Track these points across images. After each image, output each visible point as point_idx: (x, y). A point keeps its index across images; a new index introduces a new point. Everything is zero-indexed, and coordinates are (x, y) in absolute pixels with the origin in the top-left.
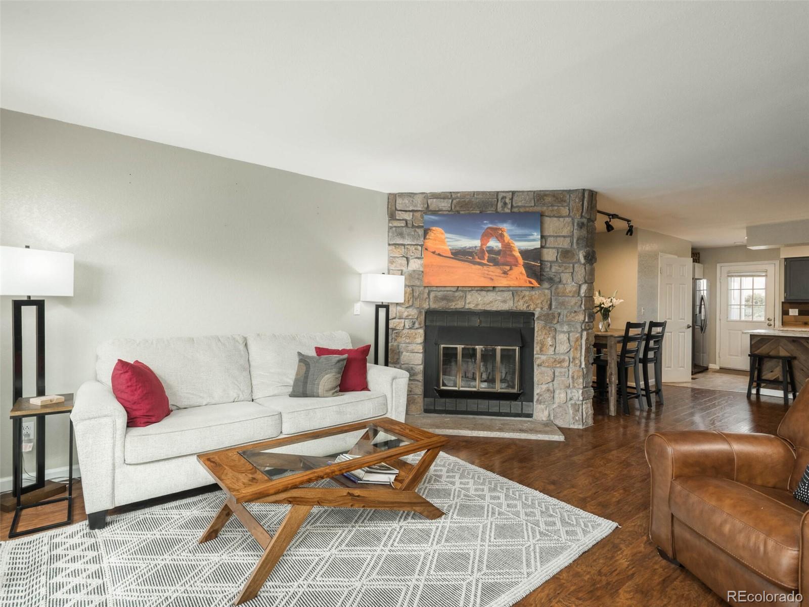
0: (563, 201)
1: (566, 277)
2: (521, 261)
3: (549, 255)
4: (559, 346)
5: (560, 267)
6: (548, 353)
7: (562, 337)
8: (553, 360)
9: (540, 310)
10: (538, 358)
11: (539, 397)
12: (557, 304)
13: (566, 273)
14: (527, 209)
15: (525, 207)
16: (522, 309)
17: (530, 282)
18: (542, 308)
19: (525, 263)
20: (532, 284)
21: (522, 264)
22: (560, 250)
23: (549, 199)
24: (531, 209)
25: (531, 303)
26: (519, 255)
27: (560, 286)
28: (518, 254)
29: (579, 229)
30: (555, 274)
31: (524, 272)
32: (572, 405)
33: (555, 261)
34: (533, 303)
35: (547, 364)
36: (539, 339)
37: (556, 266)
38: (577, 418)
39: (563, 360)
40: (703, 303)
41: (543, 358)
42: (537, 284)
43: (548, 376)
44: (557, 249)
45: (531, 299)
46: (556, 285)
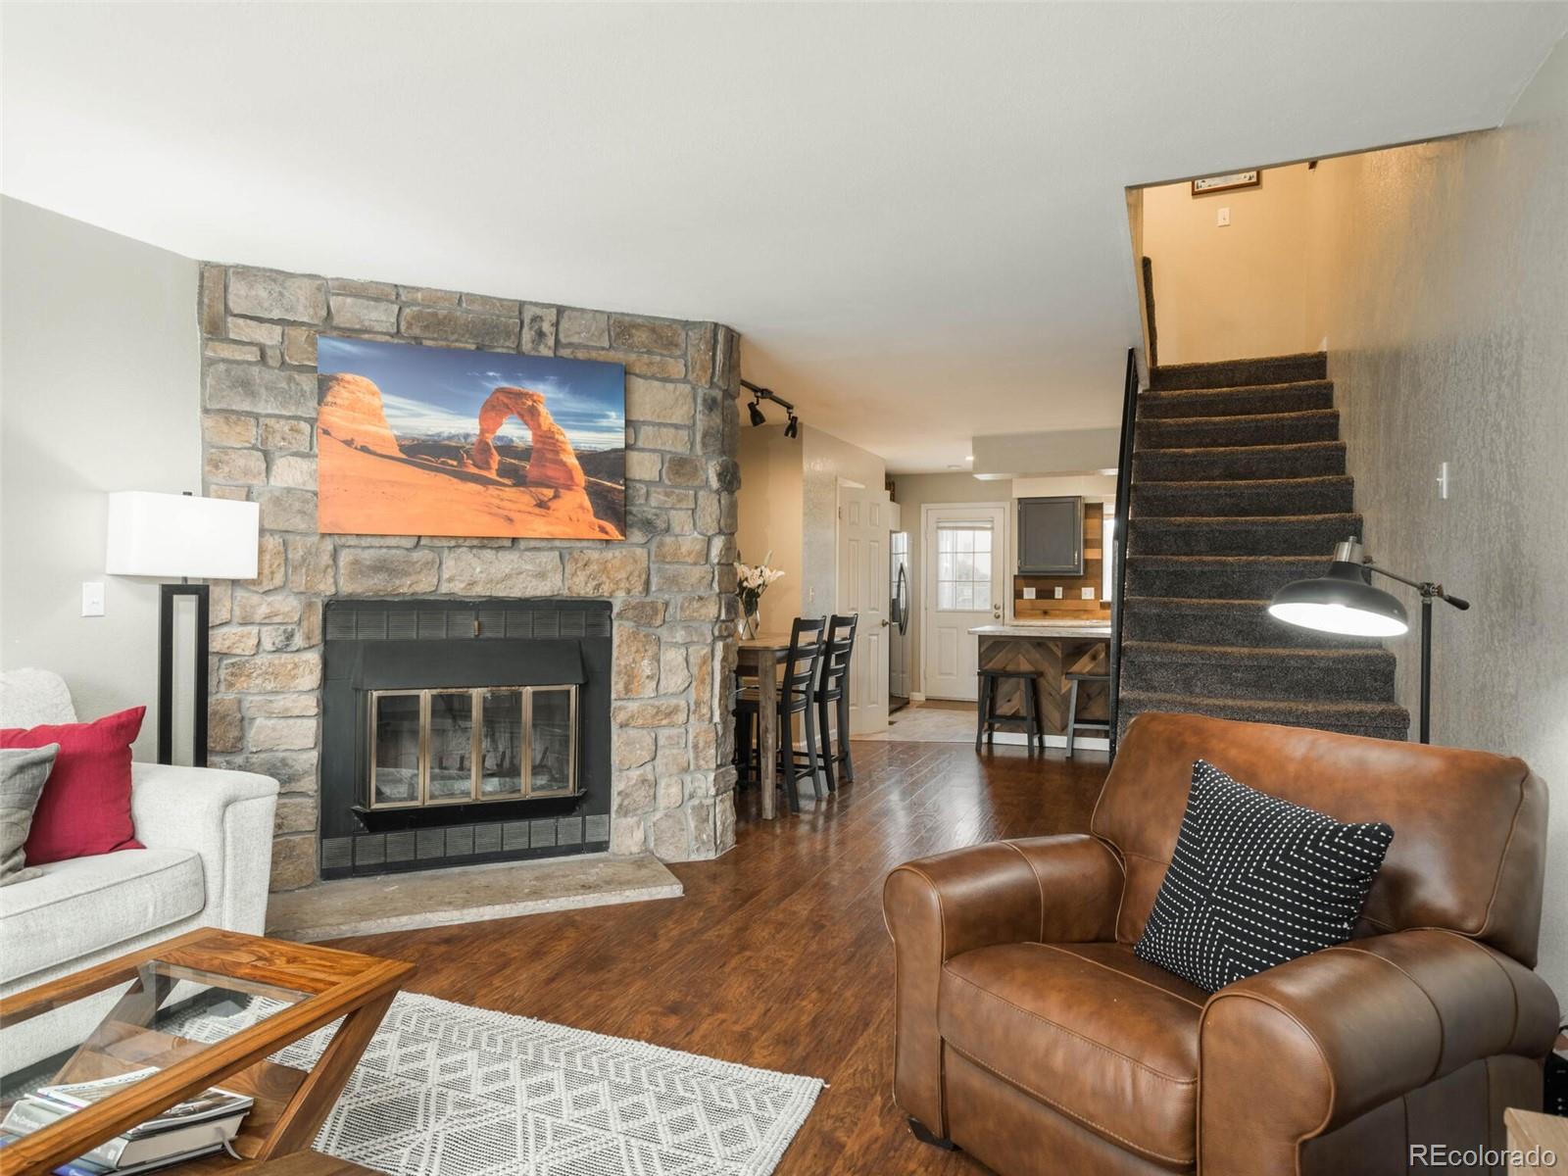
0: (672, 344)
1: (680, 519)
2: (581, 478)
3: (644, 467)
4: (666, 678)
5: (667, 495)
6: (642, 696)
7: (673, 657)
8: (655, 711)
9: (624, 594)
10: (620, 708)
11: (623, 800)
12: (662, 581)
13: (681, 509)
14: (594, 355)
15: (587, 347)
16: (582, 593)
17: (603, 530)
18: (629, 591)
19: (589, 482)
20: (607, 533)
21: (583, 484)
22: (668, 457)
23: (641, 337)
24: (602, 356)
25: (604, 578)
26: (576, 462)
27: (668, 540)
28: (572, 461)
29: (706, 412)
30: (658, 511)
31: (587, 503)
32: (694, 808)
33: (656, 482)
34: (608, 578)
35: (640, 722)
36: (623, 663)
37: (659, 493)
38: (705, 836)
39: (676, 710)
40: (902, 579)
41: (633, 706)
42: (617, 533)
43: (642, 748)
44: (662, 453)
45: (604, 570)
46: (658, 538)
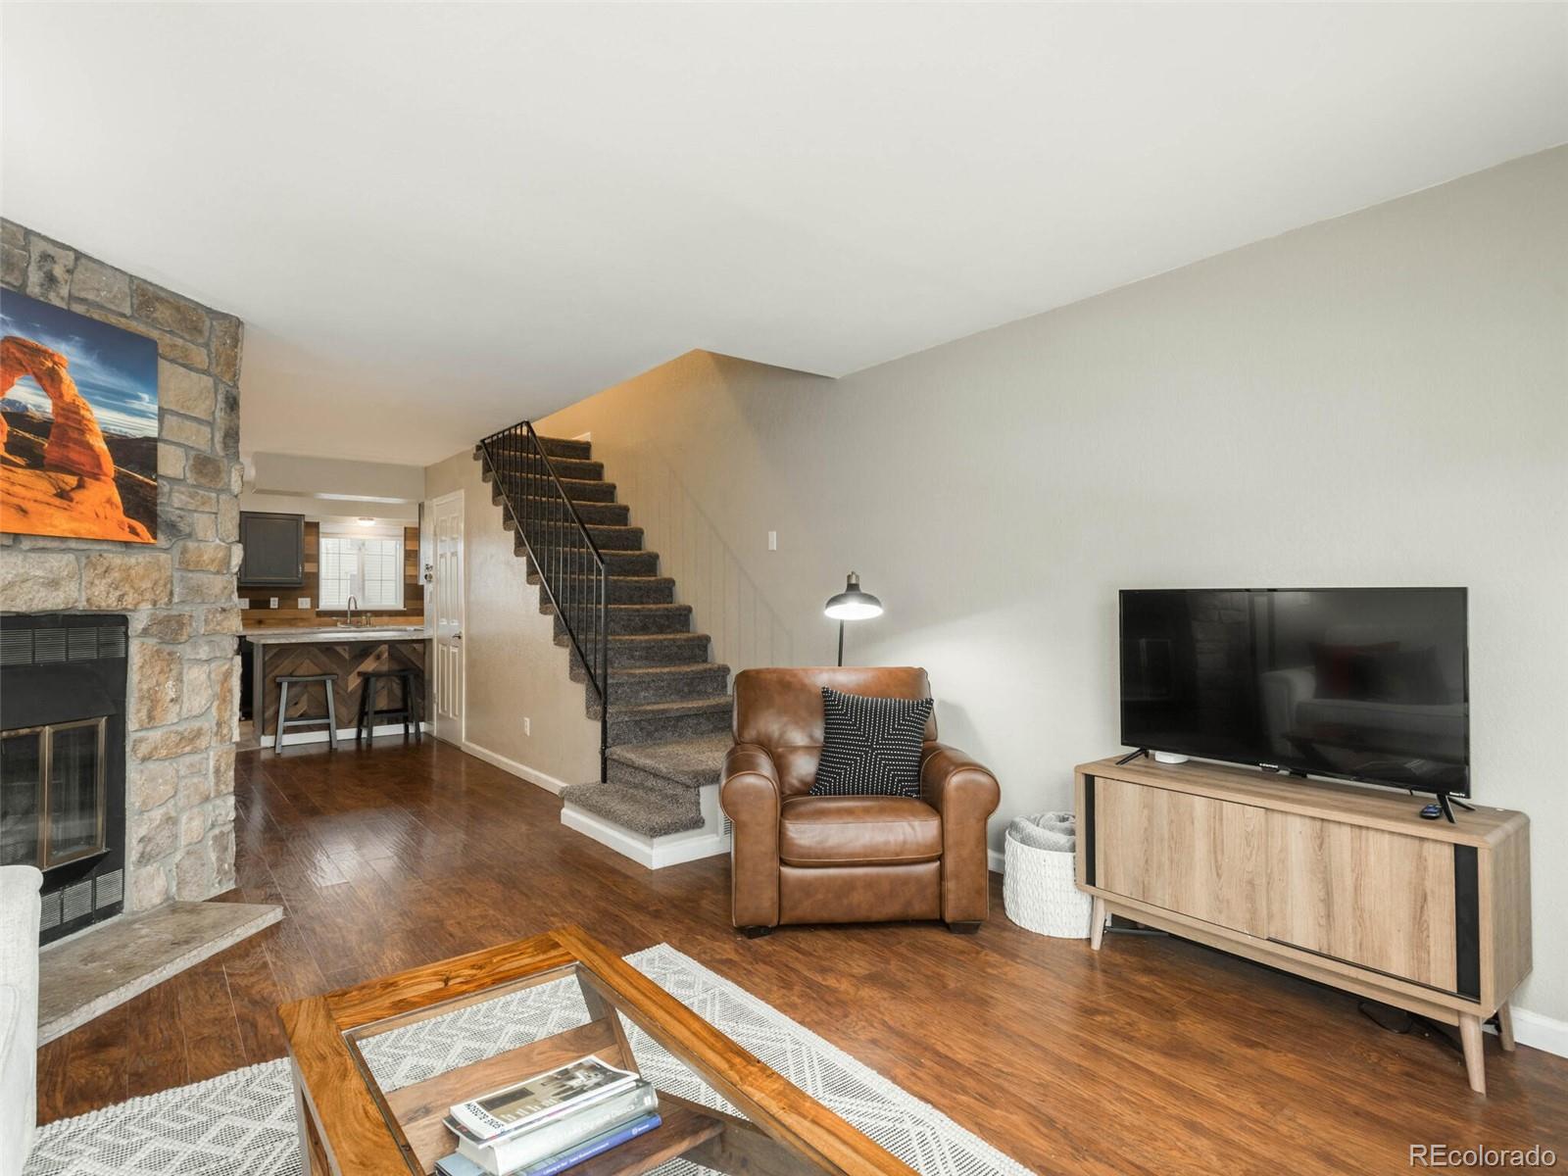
0: (196, 330)
1: (202, 523)
2: (109, 466)
3: (171, 463)
4: (189, 699)
5: (192, 496)
6: (164, 723)
7: (195, 675)
8: (179, 738)
9: (150, 607)
10: (141, 740)
11: (144, 848)
12: (185, 591)
13: (203, 512)
14: (113, 320)
15: (101, 307)
16: (103, 605)
17: (133, 531)
18: (154, 603)
19: (119, 472)
20: (137, 534)
21: (113, 476)
22: (193, 453)
23: (162, 313)
24: (123, 323)
25: (127, 588)
26: (105, 447)
27: (191, 545)
28: (101, 445)
29: (228, 410)
30: (182, 513)
31: (117, 499)
32: (215, 838)
33: (180, 480)
34: (132, 587)
35: (164, 752)
36: (145, 687)
37: (183, 493)
38: (226, 866)
39: (199, 733)
41: (155, 736)
42: (149, 536)
43: (165, 783)
44: (187, 448)
45: (127, 579)
46: (181, 543)
